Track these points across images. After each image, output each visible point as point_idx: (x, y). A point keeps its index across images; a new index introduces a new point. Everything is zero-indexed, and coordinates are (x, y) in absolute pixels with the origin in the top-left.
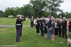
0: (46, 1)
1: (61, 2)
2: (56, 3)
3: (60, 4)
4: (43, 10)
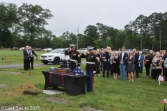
0: (18, 12)
1: (48, 15)
2: (38, 17)
3: (46, 20)
4: (10, 29)
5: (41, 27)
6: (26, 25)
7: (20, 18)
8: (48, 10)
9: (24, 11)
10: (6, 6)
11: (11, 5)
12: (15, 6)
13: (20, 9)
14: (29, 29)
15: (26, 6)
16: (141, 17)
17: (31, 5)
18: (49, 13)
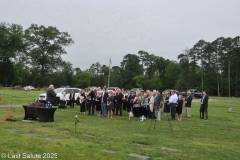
0: (24, 36)
1: (66, 41)
2: (52, 42)
3: (63, 47)
4: (12, 60)
5: (56, 57)
6: (35, 54)
7: (27, 44)
8: (66, 34)
9: (32, 35)
10: (8, 27)
11: (14, 26)
12: (20, 28)
13: (27, 31)
14: (40, 60)
15: (36, 28)
16: (201, 43)
17: (42, 27)
18: (67, 38)
